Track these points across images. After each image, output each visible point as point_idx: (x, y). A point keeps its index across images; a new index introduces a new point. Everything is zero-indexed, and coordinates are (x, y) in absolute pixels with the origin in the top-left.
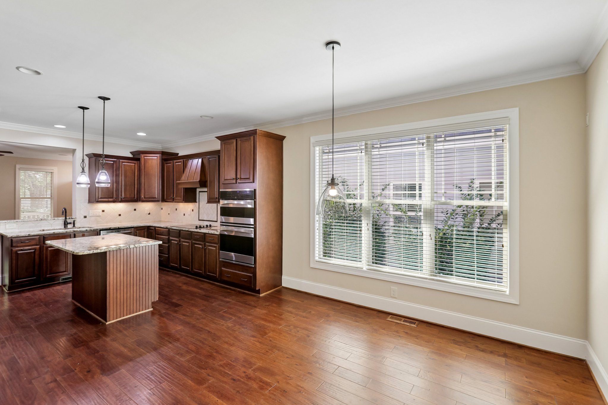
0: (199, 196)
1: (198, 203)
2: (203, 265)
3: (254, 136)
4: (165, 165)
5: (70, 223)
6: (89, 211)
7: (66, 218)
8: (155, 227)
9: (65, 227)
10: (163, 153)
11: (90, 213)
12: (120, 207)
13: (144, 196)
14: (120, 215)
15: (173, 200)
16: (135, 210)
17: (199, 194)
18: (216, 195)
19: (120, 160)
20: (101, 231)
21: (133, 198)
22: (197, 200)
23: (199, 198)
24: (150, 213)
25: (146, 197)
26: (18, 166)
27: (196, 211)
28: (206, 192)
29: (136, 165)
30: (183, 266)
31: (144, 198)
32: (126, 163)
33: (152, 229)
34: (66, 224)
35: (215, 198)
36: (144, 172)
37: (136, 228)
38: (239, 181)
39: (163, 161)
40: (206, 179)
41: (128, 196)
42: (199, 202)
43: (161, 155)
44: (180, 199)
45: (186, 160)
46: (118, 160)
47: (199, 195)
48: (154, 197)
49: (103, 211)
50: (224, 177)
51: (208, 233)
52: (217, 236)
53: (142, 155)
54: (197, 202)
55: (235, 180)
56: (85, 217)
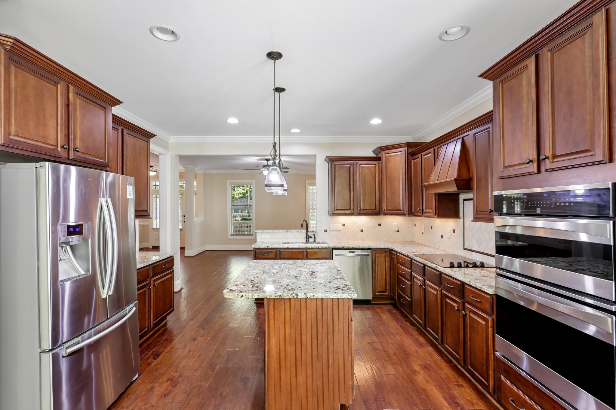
0: (464, 207)
1: (463, 219)
2: (462, 345)
3: (607, 12)
4: (413, 161)
5: (311, 237)
6: (330, 225)
7: (307, 231)
8: (397, 252)
9: (306, 241)
10: (409, 145)
11: (331, 227)
12: (363, 220)
13: (387, 208)
14: (362, 231)
15: (422, 214)
16: (380, 225)
17: (464, 203)
18: (491, 205)
19: (358, 162)
20: (333, 250)
21: (374, 210)
22: (461, 215)
23: (464, 211)
24: (398, 230)
25: (389, 208)
26: (307, 182)
27: (459, 232)
28: (471, 199)
29: (377, 167)
30: (429, 327)
31: (386, 210)
32: (365, 165)
33: (394, 255)
34: (307, 238)
35: (487, 211)
36: (386, 175)
37: (374, 250)
38: (547, 164)
39: (409, 156)
40: (471, 175)
41: (368, 208)
42: (464, 217)
43: (406, 148)
44: (431, 212)
45: (438, 148)
46: (355, 162)
47: (464, 205)
48: (399, 209)
49: (344, 225)
50: (504, 163)
51: (469, 283)
52: (489, 297)
53: (383, 153)
54: (460, 218)
55: (535, 164)
56: (326, 231)
